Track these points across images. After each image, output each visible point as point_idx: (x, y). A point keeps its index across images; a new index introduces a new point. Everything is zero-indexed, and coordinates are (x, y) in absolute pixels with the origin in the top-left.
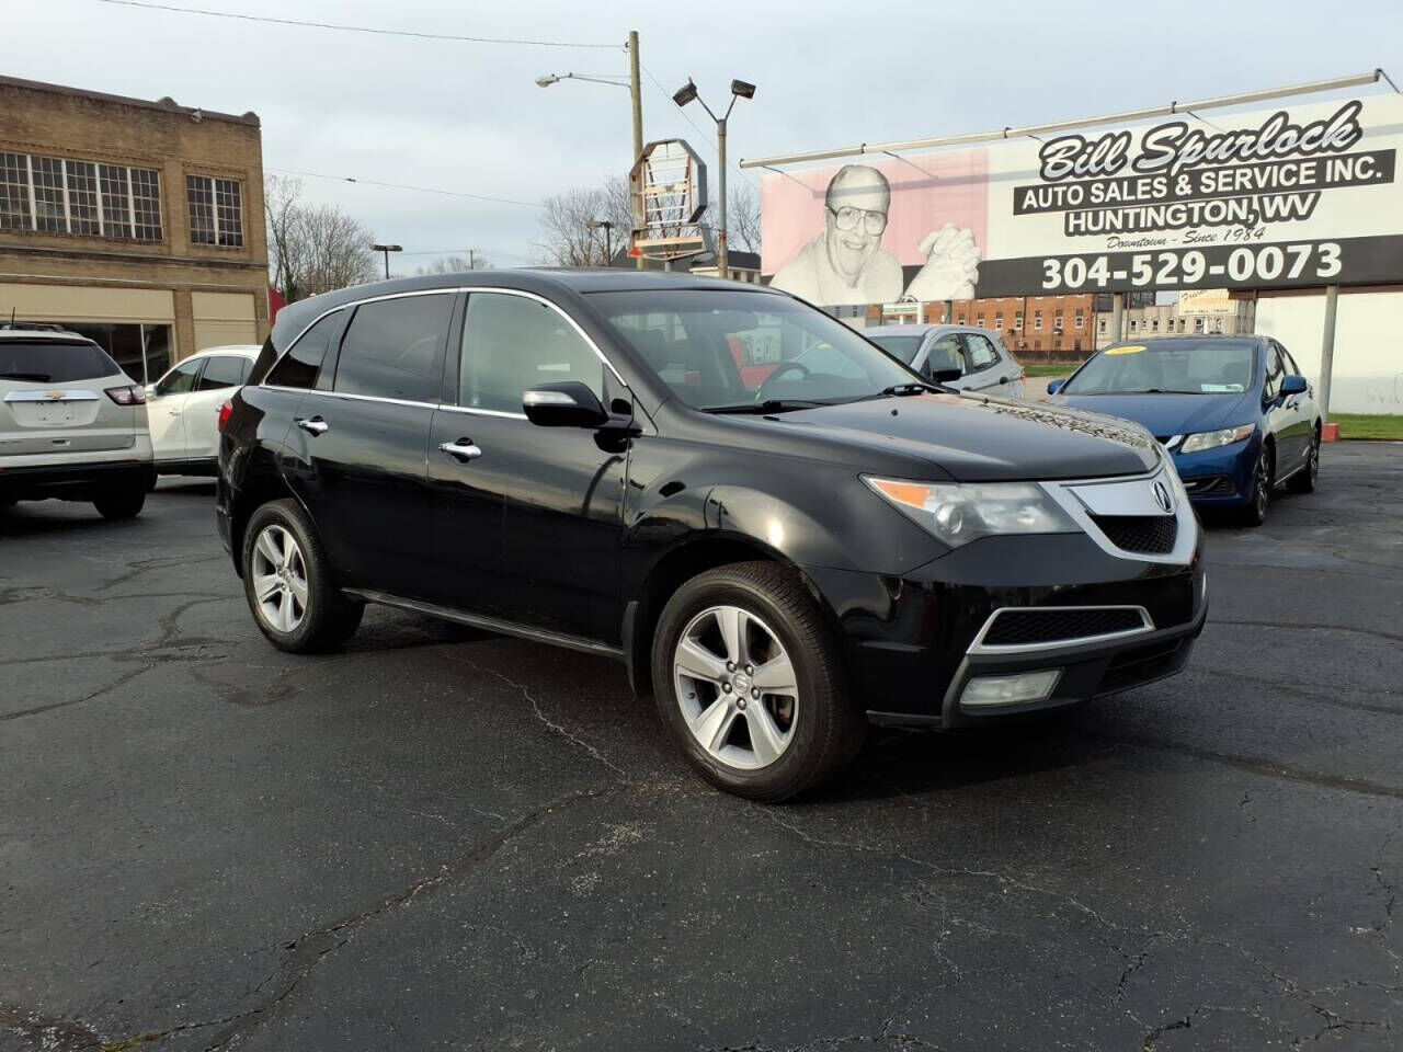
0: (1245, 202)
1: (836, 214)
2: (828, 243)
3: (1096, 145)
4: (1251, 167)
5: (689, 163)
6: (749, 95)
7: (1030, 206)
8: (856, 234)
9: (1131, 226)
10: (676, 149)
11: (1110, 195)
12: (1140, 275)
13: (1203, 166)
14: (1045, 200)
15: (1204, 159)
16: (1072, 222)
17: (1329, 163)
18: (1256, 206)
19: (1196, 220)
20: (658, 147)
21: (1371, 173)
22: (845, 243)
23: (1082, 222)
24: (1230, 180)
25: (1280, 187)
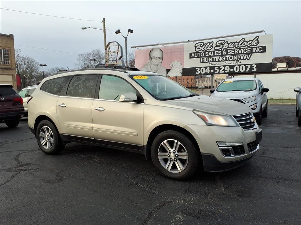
0: (237, 56)
1: (151, 58)
2: (150, 64)
3: (206, 44)
4: (238, 49)
5: (118, 46)
6: (132, 32)
7: (193, 57)
8: (156, 62)
9: (214, 61)
10: (115, 43)
11: (209, 54)
12: (216, 71)
13: (228, 49)
14: (196, 56)
15: (228, 47)
16: (202, 60)
17: (253, 48)
18: (239, 57)
19: (227, 60)
20: (111, 43)
21: (261, 50)
22: (154, 64)
23: (204, 60)
24: (234, 52)
25: (244, 53)
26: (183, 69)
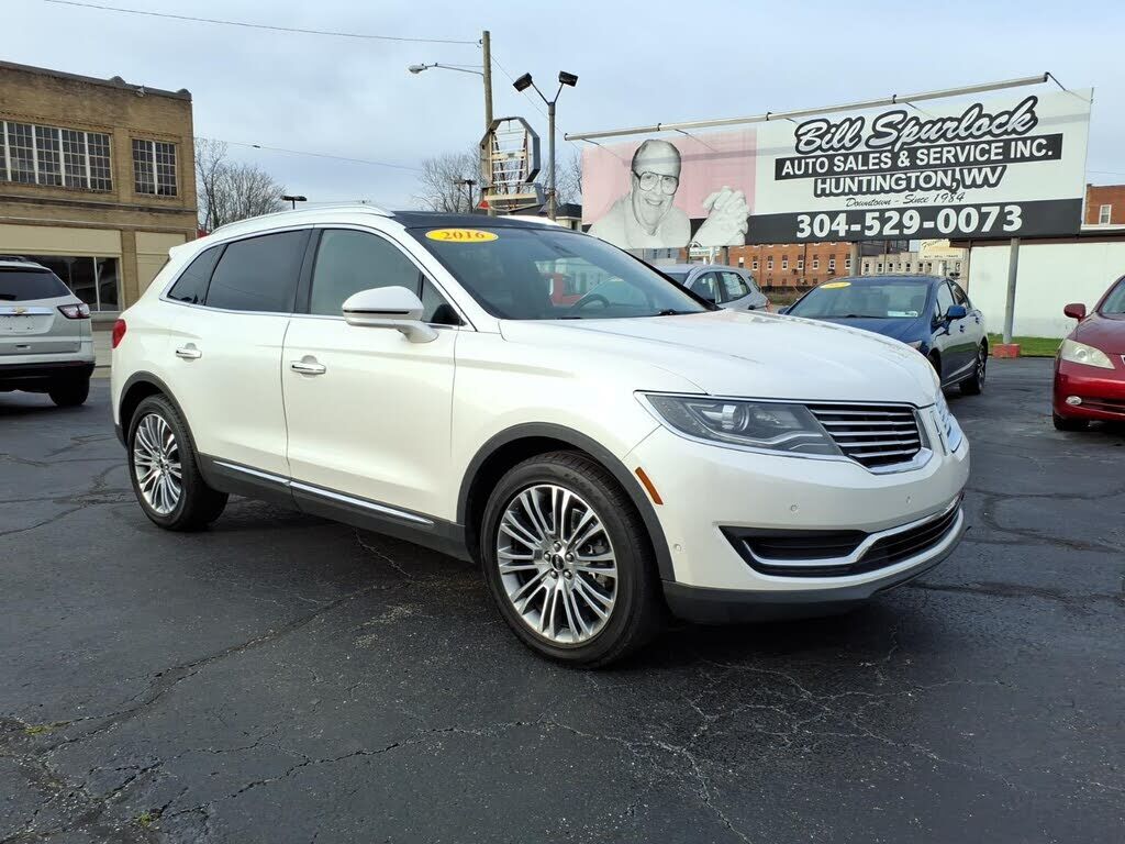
0: (950, 173)
1: (639, 177)
2: (633, 200)
3: (838, 127)
4: (955, 145)
5: (526, 136)
6: (573, 84)
7: (788, 174)
8: (654, 193)
9: (864, 190)
10: (516, 125)
11: (848, 166)
12: (871, 228)
13: (918, 144)
14: (799, 169)
15: (919, 139)
16: (820, 186)
17: (1013, 143)
18: (958, 176)
19: (913, 186)
20: (503, 122)
21: (1044, 151)
22: (647, 200)
24: (938, 155)
25: (976, 162)
26: (752, 220)
